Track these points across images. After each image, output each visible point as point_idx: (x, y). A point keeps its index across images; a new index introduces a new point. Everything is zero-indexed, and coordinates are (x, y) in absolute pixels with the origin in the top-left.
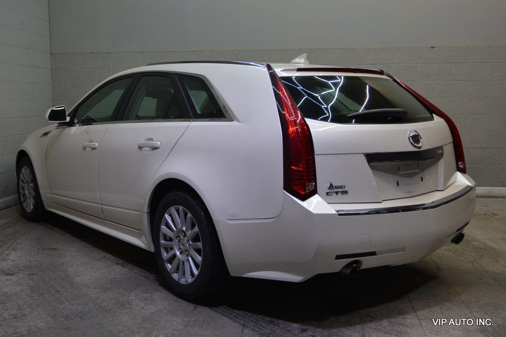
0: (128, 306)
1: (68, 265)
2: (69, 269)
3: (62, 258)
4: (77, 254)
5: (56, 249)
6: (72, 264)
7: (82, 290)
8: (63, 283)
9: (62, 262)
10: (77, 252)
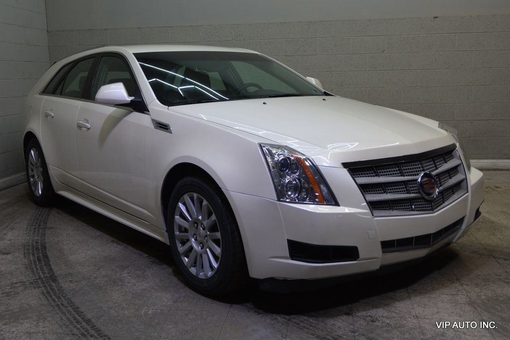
0: (120, 283)
1: (63, 244)
2: (65, 247)
3: (58, 237)
4: (73, 233)
5: (52, 227)
6: (68, 242)
7: (76, 268)
8: (58, 261)
9: (58, 241)
10: (73, 230)
